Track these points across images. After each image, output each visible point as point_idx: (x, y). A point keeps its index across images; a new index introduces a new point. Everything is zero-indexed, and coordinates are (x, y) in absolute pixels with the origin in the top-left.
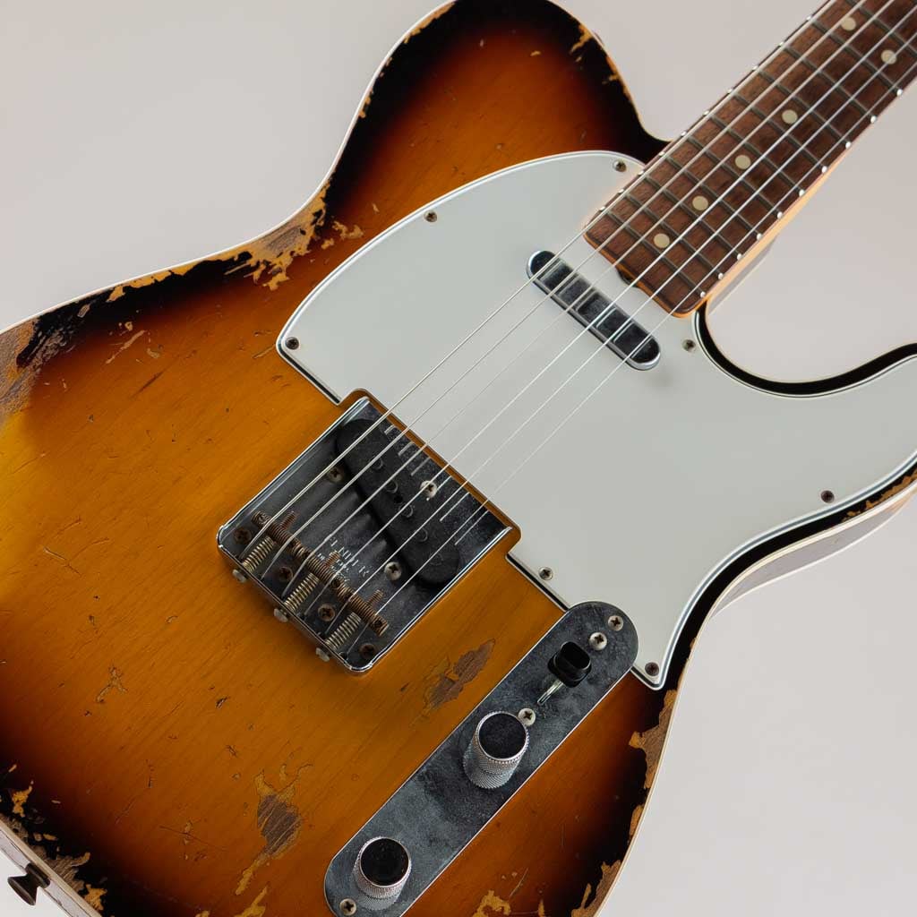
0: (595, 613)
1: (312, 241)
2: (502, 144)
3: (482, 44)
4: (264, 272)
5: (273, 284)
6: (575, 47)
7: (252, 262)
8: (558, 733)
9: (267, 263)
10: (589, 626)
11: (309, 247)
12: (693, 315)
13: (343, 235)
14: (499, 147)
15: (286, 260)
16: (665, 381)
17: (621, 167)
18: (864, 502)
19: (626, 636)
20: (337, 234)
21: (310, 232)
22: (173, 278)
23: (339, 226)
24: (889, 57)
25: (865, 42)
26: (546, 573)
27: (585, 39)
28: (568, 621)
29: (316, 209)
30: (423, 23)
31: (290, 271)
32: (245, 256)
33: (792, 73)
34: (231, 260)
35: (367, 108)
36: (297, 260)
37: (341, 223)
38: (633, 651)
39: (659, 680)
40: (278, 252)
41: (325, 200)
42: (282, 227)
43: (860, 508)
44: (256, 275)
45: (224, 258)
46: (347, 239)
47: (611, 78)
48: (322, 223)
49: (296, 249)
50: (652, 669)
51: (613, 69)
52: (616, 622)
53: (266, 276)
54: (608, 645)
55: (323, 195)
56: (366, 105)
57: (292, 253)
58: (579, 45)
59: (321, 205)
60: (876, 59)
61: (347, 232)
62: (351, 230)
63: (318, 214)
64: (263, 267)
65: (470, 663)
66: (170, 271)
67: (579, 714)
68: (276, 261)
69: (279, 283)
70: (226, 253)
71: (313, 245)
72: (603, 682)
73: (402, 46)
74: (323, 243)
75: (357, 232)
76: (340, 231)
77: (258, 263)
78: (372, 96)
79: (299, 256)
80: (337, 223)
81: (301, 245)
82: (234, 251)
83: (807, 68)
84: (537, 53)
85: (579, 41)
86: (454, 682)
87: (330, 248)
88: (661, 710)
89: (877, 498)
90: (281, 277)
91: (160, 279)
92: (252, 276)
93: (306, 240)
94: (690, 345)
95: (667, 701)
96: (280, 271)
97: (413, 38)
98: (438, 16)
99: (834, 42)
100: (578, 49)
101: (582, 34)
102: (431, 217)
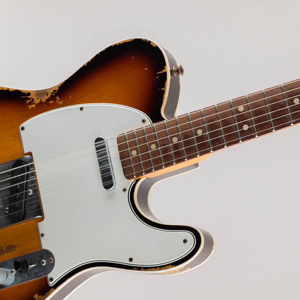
0: (48, 255)
1: (48, 99)
2: (117, 95)
3: (133, 58)
4: (31, 102)
5: (30, 107)
6: (159, 72)
7: (29, 97)
8: (18, 281)
9: (33, 99)
10: (44, 257)
11: (46, 100)
13: (57, 101)
14: (116, 95)
15: (38, 101)
16: (110, 197)
17: (144, 121)
18: (141, 267)
19: (51, 266)
20: (56, 100)
21: (49, 96)
22: (8, 91)
23: (58, 98)
24: (246, 127)
26: (42, 235)
27: (164, 71)
28: (40, 252)
29: (55, 89)
30: (121, 42)
31: (37, 105)
32: (29, 94)
33: (211, 117)
34: (25, 93)
35: (89, 63)
36: (41, 102)
37: (59, 97)
38: (50, 271)
39: (51, 284)
40: (37, 98)
41: (59, 87)
42: (43, 90)
43: (139, 268)
44: (28, 101)
45: (23, 92)
46: (57, 103)
47: (163, 89)
48: (54, 95)
49: (42, 99)
50: (51, 279)
51: (165, 86)
52: (51, 260)
53: (30, 104)
54: (46, 265)
55: (60, 86)
56: (88, 62)
57: (41, 100)
58: (161, 72)
59: (57, 89)
60: (241, 126)
61: (58, 101)
62: (60, 101)
63: (55, 91)
64: (31, 100)
65: (10, 248)
66: (8, 88)
67: (26, 280)
68: (35, 100)
69: (32, 107)
70: (25, 91)
71: (48, 100)
72: (38, 275)
74: (50, 101)
75: (61, 103)
76: (57, 100)
77: (31, 98)
78: (92, 60)
79: (42, 102)
80: (58, 97)
81: (44, 98)
82: (27, 91)
84: (147, 69)
85: (162, 71)
86: (3, 250)
87: (51, 103)
88: (47, 292)
89: (146, 269)
90: (34, 106)
91: (4, 90)
92: (27, 102)
93: (46, 97)
94: (124, 190)
95: (50, 291)
96: (34, 104)
97: (115, 46)
98: (127, 42)
99: (232, 113)
100: (160, 74)
101: (164, 69)
102: (81, 109)
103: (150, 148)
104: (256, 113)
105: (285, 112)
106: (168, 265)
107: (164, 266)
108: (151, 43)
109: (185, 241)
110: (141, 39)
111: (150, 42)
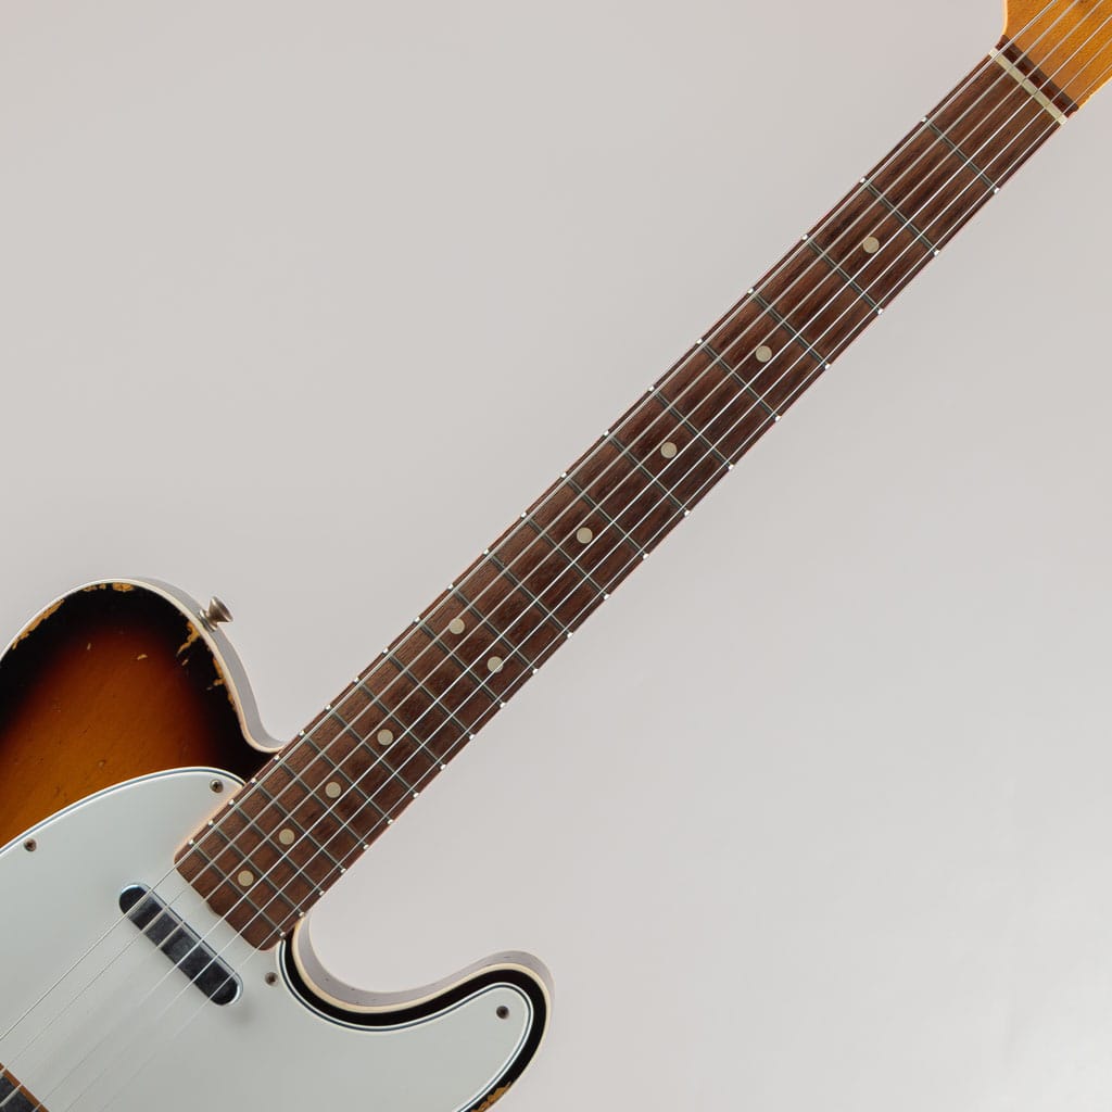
2: (105, 761)
3: (89, 647)
6: (182, 648)
12: (279, 947)
14: (101, 764)
16: (245, 1016)
17: (217, 787)
24: (496, 665)
25: (472, 648)
27: (192, 638)
30: (30, 627)
47: (216, 684)
51: (219, 672)
58: (186, 645)
60: (482, 669)
73: (10, 651)
83: (409, 681)
84: (144, 656)
85: (187, 641)
94: (271, 979)
97: (22, 643)
98: (45, 617)
99: (441, 650)
100: (184, 651)
101: (190, 633)
102: (30, 846)
103: (279, 843)
104: (502, 619)
105: (573, 577)
106: (492, 1092)
107: (485, 1099)
108: (115, 587)
109: (503, 1012)
110: (81, 593)
111: (109, 586)
